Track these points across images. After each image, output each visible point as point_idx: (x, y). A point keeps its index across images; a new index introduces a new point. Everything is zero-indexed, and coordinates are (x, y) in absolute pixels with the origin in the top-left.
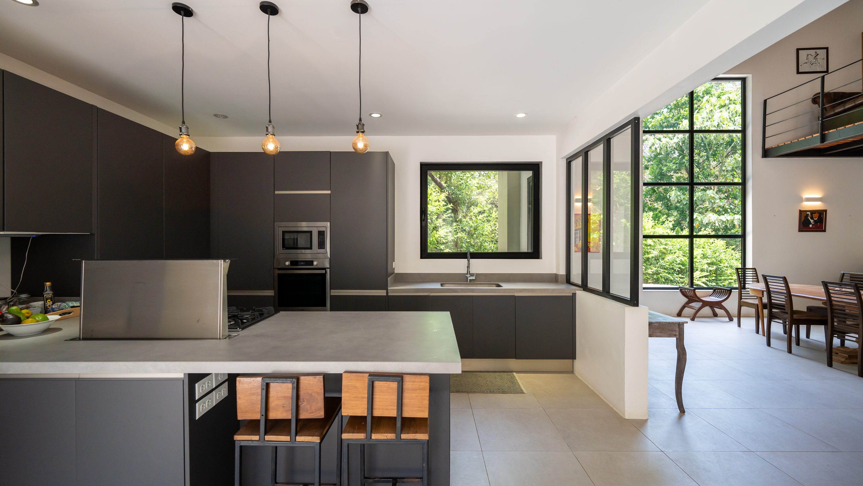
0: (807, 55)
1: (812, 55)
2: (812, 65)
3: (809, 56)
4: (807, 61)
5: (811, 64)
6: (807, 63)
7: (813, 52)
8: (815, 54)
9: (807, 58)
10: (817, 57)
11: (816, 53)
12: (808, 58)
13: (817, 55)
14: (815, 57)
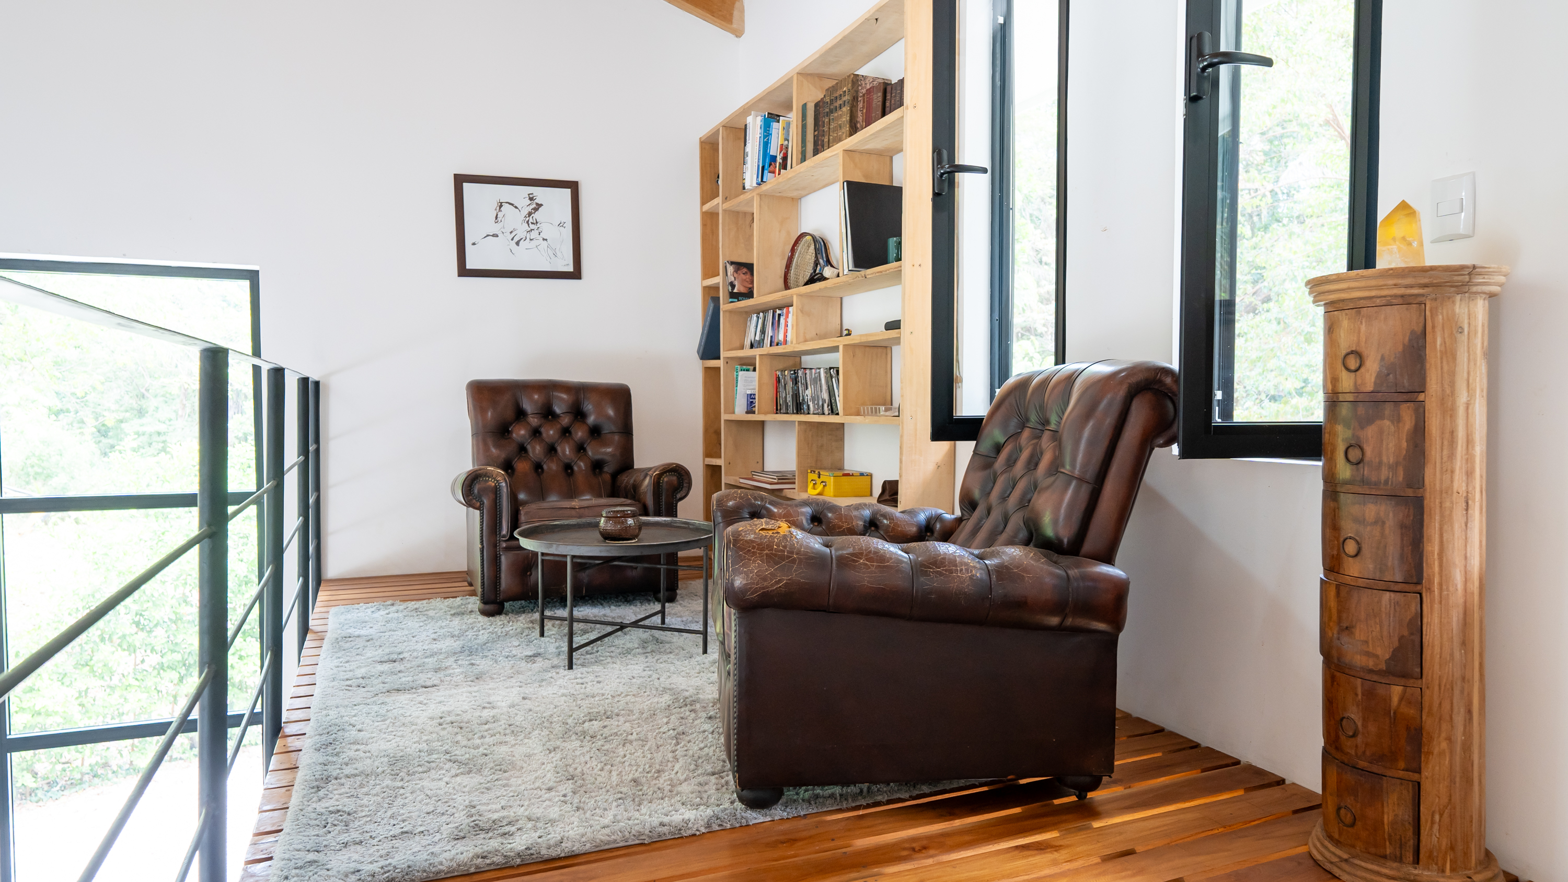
0: (496, 205)
1: (516, 207)
2: (518, 243)
3: (505, 206)
4: (495, 229)
5: (516, 239)
6: (495, 236)
7: (520, 193)
8: (529, 202)
9: (496, 218)
10: (537, 216)
11: (531, 199)
12: (500, 215)
13: (536, 209)
14: (530, 214)
